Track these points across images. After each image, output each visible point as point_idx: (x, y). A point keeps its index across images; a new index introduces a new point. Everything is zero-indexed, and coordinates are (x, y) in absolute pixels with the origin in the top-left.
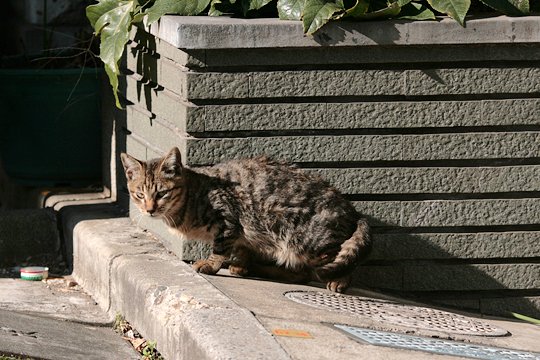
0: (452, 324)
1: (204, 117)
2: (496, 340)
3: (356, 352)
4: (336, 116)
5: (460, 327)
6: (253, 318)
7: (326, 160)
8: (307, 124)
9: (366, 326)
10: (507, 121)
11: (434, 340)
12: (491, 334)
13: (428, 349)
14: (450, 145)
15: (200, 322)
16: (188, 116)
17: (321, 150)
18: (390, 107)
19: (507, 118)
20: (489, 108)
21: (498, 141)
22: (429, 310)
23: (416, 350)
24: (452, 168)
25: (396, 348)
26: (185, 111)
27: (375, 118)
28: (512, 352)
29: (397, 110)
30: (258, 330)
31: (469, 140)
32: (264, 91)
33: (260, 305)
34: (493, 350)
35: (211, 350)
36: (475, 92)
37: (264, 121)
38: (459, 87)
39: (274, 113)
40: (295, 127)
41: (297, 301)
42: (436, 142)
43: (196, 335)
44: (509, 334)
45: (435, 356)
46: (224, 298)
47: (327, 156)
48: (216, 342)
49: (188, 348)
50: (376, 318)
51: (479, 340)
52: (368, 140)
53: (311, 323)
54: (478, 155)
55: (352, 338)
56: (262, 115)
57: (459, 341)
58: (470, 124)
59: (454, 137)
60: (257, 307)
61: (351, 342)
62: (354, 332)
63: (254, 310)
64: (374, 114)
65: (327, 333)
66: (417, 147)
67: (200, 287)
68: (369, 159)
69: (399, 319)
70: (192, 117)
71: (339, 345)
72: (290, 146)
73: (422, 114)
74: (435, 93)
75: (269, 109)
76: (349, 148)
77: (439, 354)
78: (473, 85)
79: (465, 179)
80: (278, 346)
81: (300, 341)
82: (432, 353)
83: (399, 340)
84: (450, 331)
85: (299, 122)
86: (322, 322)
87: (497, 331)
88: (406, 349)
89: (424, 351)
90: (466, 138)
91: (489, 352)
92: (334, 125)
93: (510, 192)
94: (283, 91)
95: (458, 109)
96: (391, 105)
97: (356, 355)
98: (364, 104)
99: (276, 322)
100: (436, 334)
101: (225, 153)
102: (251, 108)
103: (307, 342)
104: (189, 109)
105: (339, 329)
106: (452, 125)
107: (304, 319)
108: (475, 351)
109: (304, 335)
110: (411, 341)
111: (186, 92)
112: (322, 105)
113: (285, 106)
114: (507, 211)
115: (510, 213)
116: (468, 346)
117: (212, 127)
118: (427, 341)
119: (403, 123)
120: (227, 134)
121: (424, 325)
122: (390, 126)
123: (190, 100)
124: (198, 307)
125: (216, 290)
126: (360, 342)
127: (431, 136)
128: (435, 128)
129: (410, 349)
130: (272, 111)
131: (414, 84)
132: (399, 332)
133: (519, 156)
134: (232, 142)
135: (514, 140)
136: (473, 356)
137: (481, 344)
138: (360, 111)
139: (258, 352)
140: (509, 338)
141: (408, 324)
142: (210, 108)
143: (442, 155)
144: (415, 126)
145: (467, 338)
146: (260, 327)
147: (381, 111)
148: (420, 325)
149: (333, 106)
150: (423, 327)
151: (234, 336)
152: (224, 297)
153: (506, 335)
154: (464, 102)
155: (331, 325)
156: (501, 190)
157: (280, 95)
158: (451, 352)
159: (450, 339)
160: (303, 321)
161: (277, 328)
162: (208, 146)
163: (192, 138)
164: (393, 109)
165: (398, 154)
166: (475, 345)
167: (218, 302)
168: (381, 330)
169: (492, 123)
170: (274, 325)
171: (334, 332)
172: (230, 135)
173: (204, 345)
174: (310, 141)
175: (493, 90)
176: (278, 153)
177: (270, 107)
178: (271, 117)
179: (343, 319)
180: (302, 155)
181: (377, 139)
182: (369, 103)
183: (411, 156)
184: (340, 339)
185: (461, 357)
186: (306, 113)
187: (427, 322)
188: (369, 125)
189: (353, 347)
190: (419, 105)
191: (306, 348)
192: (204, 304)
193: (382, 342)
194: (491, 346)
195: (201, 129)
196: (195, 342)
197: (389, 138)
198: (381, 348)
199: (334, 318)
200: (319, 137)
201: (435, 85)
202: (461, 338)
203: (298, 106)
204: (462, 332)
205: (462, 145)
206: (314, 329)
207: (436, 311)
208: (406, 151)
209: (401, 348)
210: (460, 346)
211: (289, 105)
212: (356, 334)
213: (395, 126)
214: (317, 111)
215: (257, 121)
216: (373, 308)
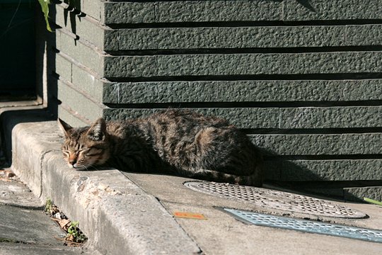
0: (321, 208)
1: (118, 38)
2: (357, 221)
3: (242, 230)
4: (226, 38)
5: (327, 211)
6: (157, 203)
7: (218, 74)
8: (203, 44)
9: (250, 209)
10: (366, 43)
11: (305, 221)
12: (352, 216)
13: (300, 228)
14: (320, 62)
15: (114, 206)
16: (105, 38)
17: (214, 65)
18: (271, 30)
19: (366, 40)
20: (351, 32)
21: (359, 59)
22: (301, 196)
23: (291, 229)
24: (321, 81)
25: (275, 227)
26: (103, 33)
27: (258, 40)
28: (369, 231)
29: (276, 33)
30: (162, 213)
31: (336, 58)
32: (168, 17)
33: (163, 193)
34: (354, 230)
35: (123, 229)
36: (341, 18)
37: (168, 42)
38: (327, 14)
39: (175, 35)
40: (193, 47)
41: (194, 189)
42: (308, 60)
43: (111, 216)
44: (367, 217)
45: (306, 234)
46: (134, 187)
47: (219, 71)
48: (127, 222)
49: (105, 227)
50: (259, 203)
51: (342, 221)
52: (252, 58)
53: (205, 207)
54: (343, 70)
55: (238, 219)
56: (166, 37)
57: (326, 222)
58: (336, 44)
59: (323, 55)
60: (160, 193)
61: (237, 223)
62: (240, 214)
63: (159, 196)
64: (258, 36)
65: (218, 215)
66: (293, 63)
67: (115, 178)
68: (253, 73)
69: (277, 204)
70: (108, 38)
71: (228, 225)
72: (189, 62)
73: (297, 36)
74: (308, 19)
75: (171, 32)
76: (237, 64)
77: (309, 232)
78: (339, 13)
79: (332, 90)
80: (178, 225)
81: (196, 221)
82: (303, 232)
83: (277, 221)
84: (319, 214)
85: (196, 43)
86: (214, 207)
87: (357, 214)
88: (282, 228)
89: (297, 230)
90: (333, 56)
91: (350, 231)
92: (225, 45)
93: (369, 100)
94: (184, 17)
95: (327, 32)
96: (272, 29)
97: (242, 233)
98: (250, 28)
99: (176, 206)
100: (307, 216)
101: (136, 68)
102: (157, 31)
103: (201, 223)
104: (106, 32)
105: (228, 212)
106: (321, 46)
107: (200, 204)
108: (339, 230)
109: (199, 217)
110: (287, 222)
111: (103, 17)
112: (215, 29)
113: (185, 30)
114: (366, 116)
115: (368, 118)
116: (333, 226)
117: (125, 46)
118: (300, 222)
119: (281, 44)
120: (137, 52)
121: (297, 209)
122: (271, 46)
123: (107, 25)
124: (113, 193)
125: (128, 180)
126: (245, 222)
127: (304, 54)
128: (308, 48)
129: (286, 229)
130: (174, 33)
131: (290, 12)
132: (277, 215)
133: (376, 71)
134: (141, 58)
135: (372, 58)
136: (338, 234)
137: (344, 225)
138: (246, 34)
139: (161, 230)
140: (368, 220)
141: (284, 208)
142: (123, 31)
143: (313, 69)
144: (291, 46)
145: (333, 220)
146: (164, 210)
147: (263, 34)
148: (294, 209)
149: (224, 30)
150: (297, 210)
151: (142, 218)
152: (134, 185)
153: (364, 218)
154: (331, 27)
155: (221, 209)
156: (362, 99)
157: (180, 21)
158: (319, 231)
159: (319, 220)
160: (198, 206)
161: (177, 211)
162: (121, 62)
163: (108, 55)
164: (273, 32)
165: (277, 69)
166: (339, 225)
167: (129, 190)
168: (263, 213)
169: (354, 44)
170: (175, 209)
171: (224, 214)
172: (140, 53)
173: (117, 225)
174: (205, 58)
175: (355, 17)
176: (179, 68)
177: (172, 30)
178: (173, 38)
179: (231, 203)
180: (199, 69)
181: (260, 57)
182: (254, 28)
183: (288, 71)
184: (229, 220)
185: (328, 235)
186: (202, 35)
187: (300, 207)
188: (253, 45)
189: (239, 227)
190: (294, 29)
191: (201, 228)
192: (118, 191)
193: (263, 223)
194: (352, 226)
195: (116, 48)
196: (110, 223)
197: (270, 56)
198: (262, 227)
199: (224, 203)
200: (213, 55)
201: (308, 13)
202: (328, 219)
203: (195, 30)
204: (328, 215)
205: (329, 62)
206: (207, 212)
207: (308, 198)
208: (284, 67)
209: (278, 227)
210: (327, 226)
211: (188, 29)
212: (242, 216)
213: (275, 46)
214: (211, 34)
215: (162, 41)
216: (256, 195)
